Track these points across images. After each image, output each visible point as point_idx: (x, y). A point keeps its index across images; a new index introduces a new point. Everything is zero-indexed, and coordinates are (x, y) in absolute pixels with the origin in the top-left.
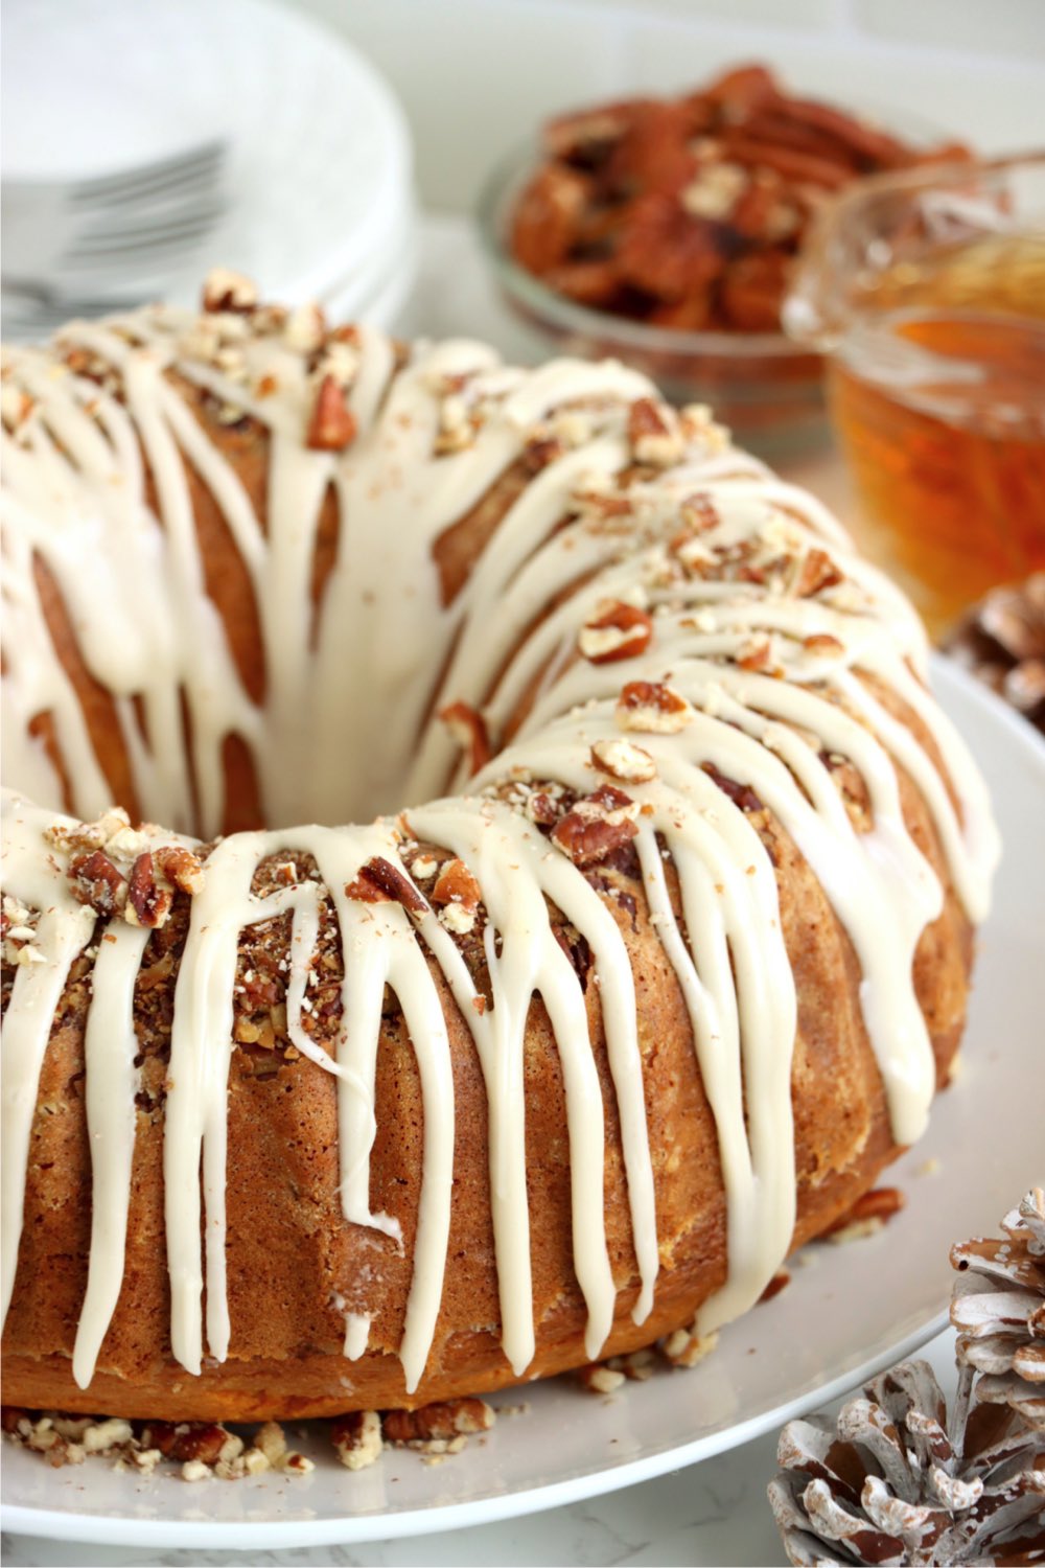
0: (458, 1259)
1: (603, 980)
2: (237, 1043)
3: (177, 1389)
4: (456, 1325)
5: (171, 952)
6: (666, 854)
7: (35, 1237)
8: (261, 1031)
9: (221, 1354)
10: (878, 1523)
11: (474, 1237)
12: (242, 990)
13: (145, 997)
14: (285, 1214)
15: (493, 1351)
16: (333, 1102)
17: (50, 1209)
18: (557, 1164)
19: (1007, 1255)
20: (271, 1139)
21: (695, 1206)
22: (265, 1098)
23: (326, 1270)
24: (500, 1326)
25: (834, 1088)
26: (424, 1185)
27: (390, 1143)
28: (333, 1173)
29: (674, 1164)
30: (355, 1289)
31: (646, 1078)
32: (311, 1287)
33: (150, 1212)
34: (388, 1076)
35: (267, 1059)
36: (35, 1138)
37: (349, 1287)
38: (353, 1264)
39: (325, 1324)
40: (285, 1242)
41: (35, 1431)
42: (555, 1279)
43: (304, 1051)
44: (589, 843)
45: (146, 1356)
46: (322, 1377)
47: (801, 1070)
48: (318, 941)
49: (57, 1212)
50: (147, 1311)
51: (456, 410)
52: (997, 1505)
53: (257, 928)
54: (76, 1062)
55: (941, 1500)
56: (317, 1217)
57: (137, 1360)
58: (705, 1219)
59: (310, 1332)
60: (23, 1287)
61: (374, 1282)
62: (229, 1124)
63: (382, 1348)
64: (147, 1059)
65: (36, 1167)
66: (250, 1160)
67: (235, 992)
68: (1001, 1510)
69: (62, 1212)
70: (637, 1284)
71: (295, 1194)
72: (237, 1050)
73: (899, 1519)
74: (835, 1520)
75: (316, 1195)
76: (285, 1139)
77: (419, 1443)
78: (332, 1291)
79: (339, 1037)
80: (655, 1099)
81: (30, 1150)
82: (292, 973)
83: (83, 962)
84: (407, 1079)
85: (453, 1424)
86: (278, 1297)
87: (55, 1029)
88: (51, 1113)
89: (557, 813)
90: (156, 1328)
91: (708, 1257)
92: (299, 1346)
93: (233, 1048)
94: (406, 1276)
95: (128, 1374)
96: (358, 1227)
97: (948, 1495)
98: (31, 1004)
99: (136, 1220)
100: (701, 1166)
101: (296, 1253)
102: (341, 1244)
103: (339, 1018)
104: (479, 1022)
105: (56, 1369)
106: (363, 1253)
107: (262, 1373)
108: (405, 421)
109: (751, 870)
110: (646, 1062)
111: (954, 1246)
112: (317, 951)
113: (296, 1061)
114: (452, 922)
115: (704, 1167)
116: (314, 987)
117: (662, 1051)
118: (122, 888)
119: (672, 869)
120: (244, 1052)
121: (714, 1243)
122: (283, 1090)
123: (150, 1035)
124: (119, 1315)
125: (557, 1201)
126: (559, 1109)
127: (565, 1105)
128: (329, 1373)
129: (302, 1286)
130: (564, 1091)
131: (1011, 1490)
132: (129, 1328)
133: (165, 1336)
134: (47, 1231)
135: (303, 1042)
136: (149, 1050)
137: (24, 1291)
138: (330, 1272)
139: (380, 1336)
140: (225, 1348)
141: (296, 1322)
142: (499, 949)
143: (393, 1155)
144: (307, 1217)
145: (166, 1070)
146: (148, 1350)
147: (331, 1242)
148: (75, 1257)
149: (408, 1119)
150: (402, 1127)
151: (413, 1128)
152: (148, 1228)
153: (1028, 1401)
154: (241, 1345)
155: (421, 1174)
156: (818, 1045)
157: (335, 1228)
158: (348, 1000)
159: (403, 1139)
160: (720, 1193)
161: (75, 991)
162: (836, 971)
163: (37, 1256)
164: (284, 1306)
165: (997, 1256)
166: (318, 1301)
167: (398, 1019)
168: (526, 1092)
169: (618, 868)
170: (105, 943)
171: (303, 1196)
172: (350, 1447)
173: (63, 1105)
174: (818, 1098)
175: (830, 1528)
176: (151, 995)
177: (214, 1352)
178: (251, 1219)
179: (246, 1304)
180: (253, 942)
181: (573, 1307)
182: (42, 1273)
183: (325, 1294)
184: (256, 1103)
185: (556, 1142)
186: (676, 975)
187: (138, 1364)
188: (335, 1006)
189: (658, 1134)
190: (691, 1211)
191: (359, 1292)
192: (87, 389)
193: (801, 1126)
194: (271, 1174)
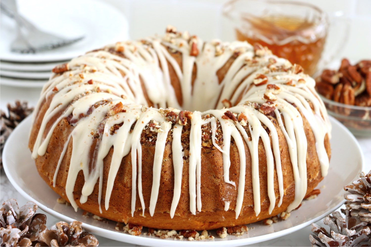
0: (246, 191)
1: (272, 136)
2: (202, 146)
3: (189, 219)
4: (245, 205)
5: (188, 130)
6: (281, 113)
7: (162, 187)
8: (207, 144)
9: (200, 210)
10: (335, 239)
11: (249, 187)
12: (203, 136)
13: (183, 138)
14: (213, 181)
15: (252, 211)
16: (222, 158)
17: (166, 181)
18: (264, 172)
19: (355, 188)
20: (210, 166)
21: (289, 183)
22: (208, 157)
23: (221, 192)
24: (254, 205)
25: (313, 162)
26: (240, 175)
27: (233, 166)
28: (222, 172)
29: (286, 174)
30: (227, 196)
31: (281, 155)
32: (218, 196)
33: (186, 181)
34: (232, 153)
35: (209, 150)
36: (163, 166)
37: (225, 196)
38: (226, 191)
39: (221, 204)
40: (212, 187)
41: (157, 233)
42: (264, 196)
43: (216, 147)
44: (267, 110)
45: (185, 211)
46: (219, 216)
47: (308, 157)
48: (217, 127)
49: (167, 181)
50: (185, 202)
51: (219, 48)
52: (356, 237)
53: (204, 125)
54: (170, 151)
55: (347, 234)
56: (219, 181)
57: (183, 212)
58: (291, 186)
59: (217, 206)
60: (160, 198)
61: (230, 195)
62: (201, 163)
63: (232, 209)
64: (185, 150)
65: (163, 172)
66: (205, 170)
67: (202, 136)
68: (357, 238)
69: (168, 181)
70: (279, 198)
71: (214, 177)
72: (202, 148)
73: (340, 238)
74: (326, 239)
75: (219, 177)
76: (213, 165)
77: (234, 234)
78: (222, 197)
79: (223, 145)
80: (282, 160)
81: (162, 169)
82: (213, 133)
83: (170, 132)
84: (236, 153)
85: (241, 230)
86: (211, 198)
87: (166, 144)
88: (166, 161)
89: (258, 106)
90: (187, 206)
91: (291, 194)
92: (215, 209)
93: (202, 147)
94: (236, 194)
95: (181, 215)
96: (227, 183)
97: (349, 233)
98: (161, 139)
99: (183, 182)
100: (290, 175)
101: (215, 189)
102: (224, 187)
103: (222, 141)
104: (249, 143)
105: (165, 216)
106: (228, 189)
107: (207, 215)
108: (209, 50)
109: (298, 116)
110: (281, 152)
111: (344, 186)
112: (217, 129)
113: (215, 149)
114: (243, 124)
115: (291, 175)
116: (217, 135)
117: (284, 150)
118: (178, 117)
119: (282, 116)
120: (204, 148)
121: (292, 191)
122: (212, 155)
123: (185, 145)
124: (180, 202)
125: (264, 180)
126: (265, 161)
127: (266, 159)
128: (220, 215)
129: (216, 196)
130: (266, 157)
131: (359, 233)
132: (182, 205)
133: (188, 207)
134: (165, 186)
135: (216, 145)
136: (185, 148)
137: (160, 199)
138: (222, 193)
139: (231, 206)
140: (201, 209)
141: (214, 204)
142: (252, 129)
143: (234, 169)
144: (217, 182)
145: (189, 152)
146: (185, 210)
147: (222, 187)
148: (171, 191)
149: (237, 161)
150: (236, 163)
151: (238, 163)
152: (185, 184)
153: (364, 214)
154: (204, 209)
155: (239, 173)
156: (310, 153)
157: (223, 184)
158: (224, 138)
159: (236, 165)
160: (294, 181)
161: (170, 137)
162: (312, 139)
163: (163, 191)
164: (212, 200)
165: (353, 188)
166: (219, 199)
167: (234, 142)
168: (259, 157)
169: (272, 116)
170: (174, 128)
171: (216, 177)
172: (222, 233)
173: (168, 159)
174: (310, 164)
175: (325, 241)
176: (185, 138)
177: (198, 210)
178: (206, 182)
179: (205, 200)
180: (204, 128)
181: (267, 202)
182: (164, 194)
183: (220, 198)
184: (207, 159)
185: (264, 168)
186: (285, 136)
187: (183, 213)
188: (222, 139)
189: (283, 167)
190: (289, 184)
191: (227, 197)
192: (146, 47)
193: (308, 169)
194: (210, 173)
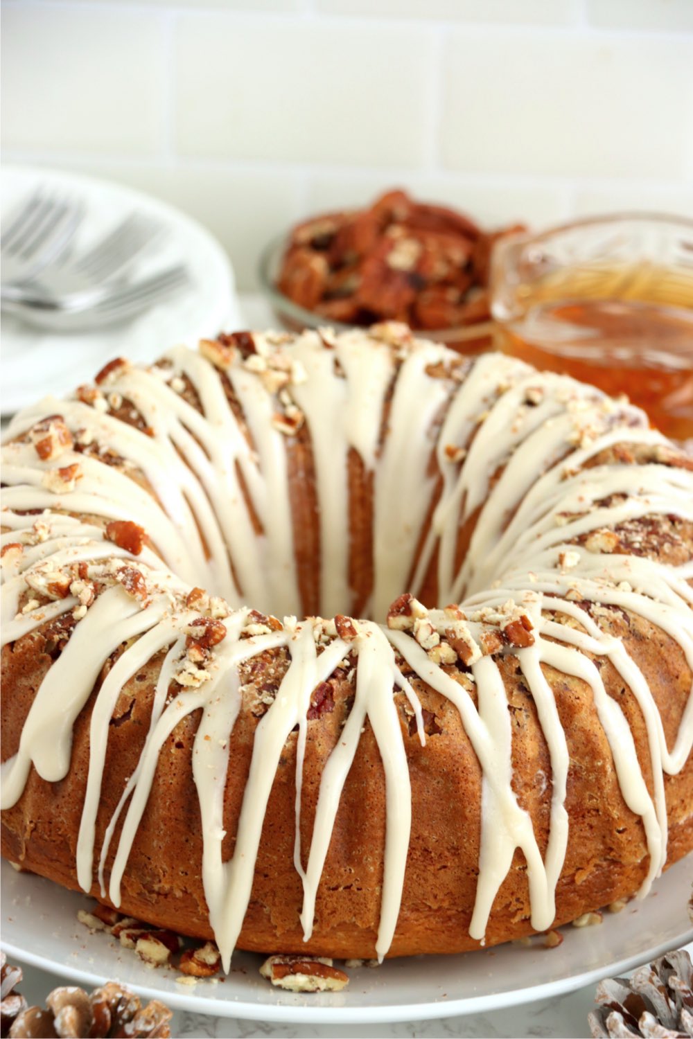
74: (623, 1035)
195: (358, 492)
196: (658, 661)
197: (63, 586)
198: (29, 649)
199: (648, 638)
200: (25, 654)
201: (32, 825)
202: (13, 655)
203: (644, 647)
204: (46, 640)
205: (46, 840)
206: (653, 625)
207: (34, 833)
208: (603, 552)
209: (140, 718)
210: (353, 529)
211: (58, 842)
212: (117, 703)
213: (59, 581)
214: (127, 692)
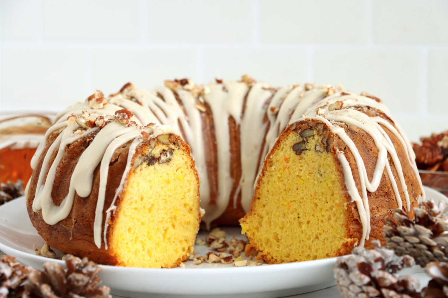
195: (233, 134)
196: (362, 142)
197: (92, 122)
198: (76, 146)
199: (356, 132)
200: (74, 148)
201: (75, 220)
202: (69, 149)
203: (355, 136)
204: (84, 141)
205: (81, 225)
206: (358, 128)
207: (76, 224)
208: (336, 109)
209: (122, 161)
210: (231, 151)
211: (86, 225)
212: (112, 156)
213: (90, 120)
214: (117, 152)
